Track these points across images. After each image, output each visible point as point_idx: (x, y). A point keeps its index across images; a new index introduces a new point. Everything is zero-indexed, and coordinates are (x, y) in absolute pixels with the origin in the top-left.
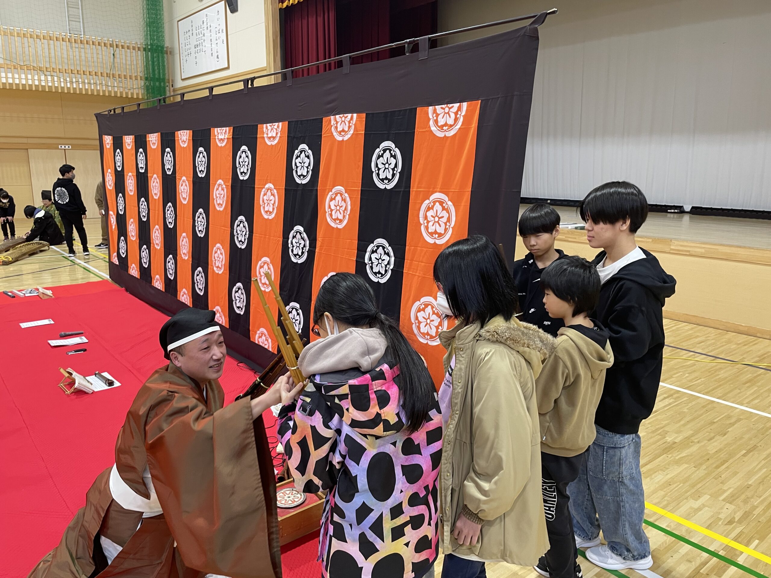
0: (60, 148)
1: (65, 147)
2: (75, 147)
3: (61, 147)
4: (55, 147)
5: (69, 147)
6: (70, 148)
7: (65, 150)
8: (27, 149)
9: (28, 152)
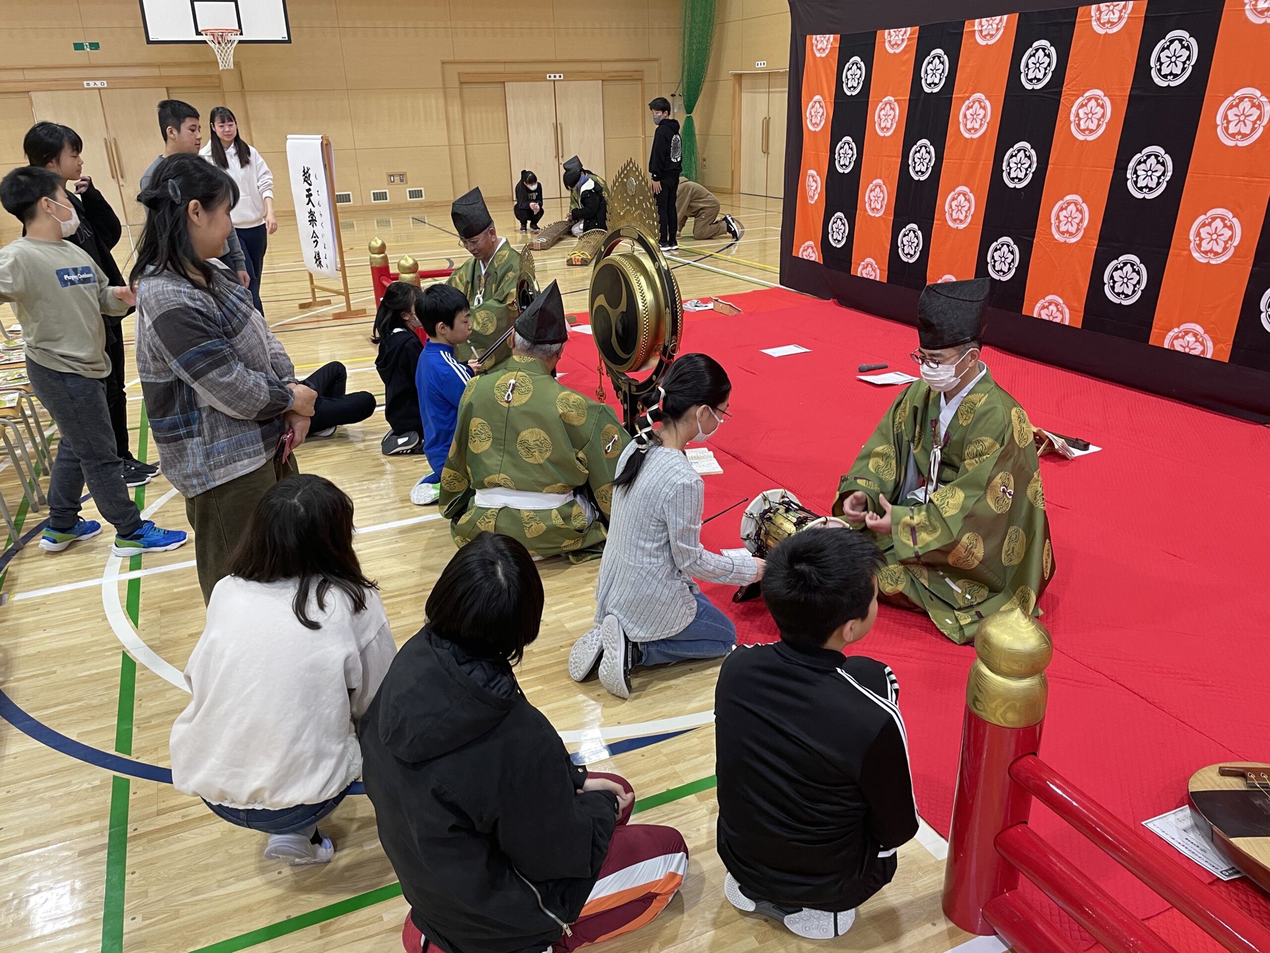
0: (548, 78)
1: (555, 77)
2: (570, 76)
3: (550, 77)
4: (540, 77)
5: (560, 77)
6: (562, 78)
7: (554, 81)
8: (504, 83)
9: (504, 87)
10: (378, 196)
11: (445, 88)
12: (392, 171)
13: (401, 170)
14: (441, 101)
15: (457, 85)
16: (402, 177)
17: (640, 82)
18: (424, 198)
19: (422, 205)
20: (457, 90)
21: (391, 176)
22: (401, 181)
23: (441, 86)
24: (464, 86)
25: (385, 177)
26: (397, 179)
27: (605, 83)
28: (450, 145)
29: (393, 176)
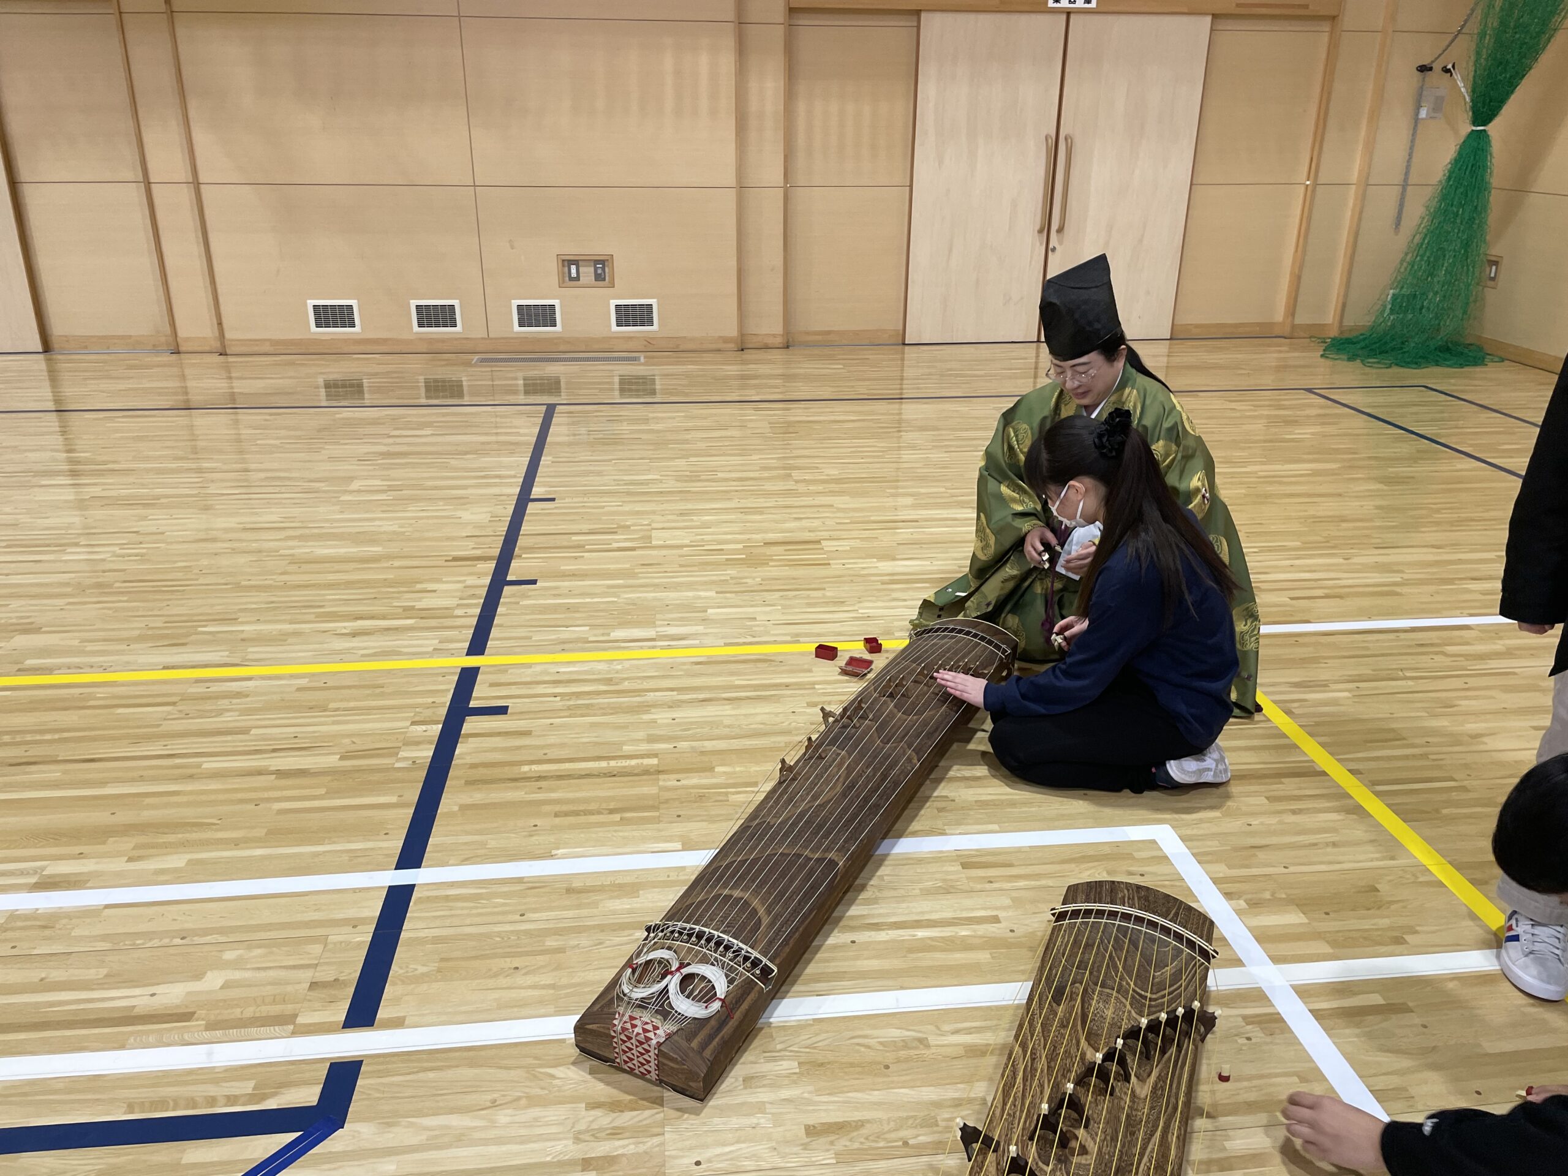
0: (1050, 4)
1: (1072, 1)
3: (1056, 1)
5: (1087, 1)
6: (1092, 5)
7: (1068, 14)
8: (917, 13)
9: (918, 27)
10: (532, 316)
11: (741, 23)
12: (572, 250)
13: (598, 249)
14: (727, 61)
15: (779, 14)
16: (602, 269)
17: (1326, 27)
18: (655, 327)
19: (653, 349)
20: (779, 32)
21: (570, 262)
22: (599, 277)
23: (731, 15)
24: (803, 20)
25: (553, 266)
26: (588, 273)
27: (1222, 25)
28: (741, 187)
29: (576, 263)
